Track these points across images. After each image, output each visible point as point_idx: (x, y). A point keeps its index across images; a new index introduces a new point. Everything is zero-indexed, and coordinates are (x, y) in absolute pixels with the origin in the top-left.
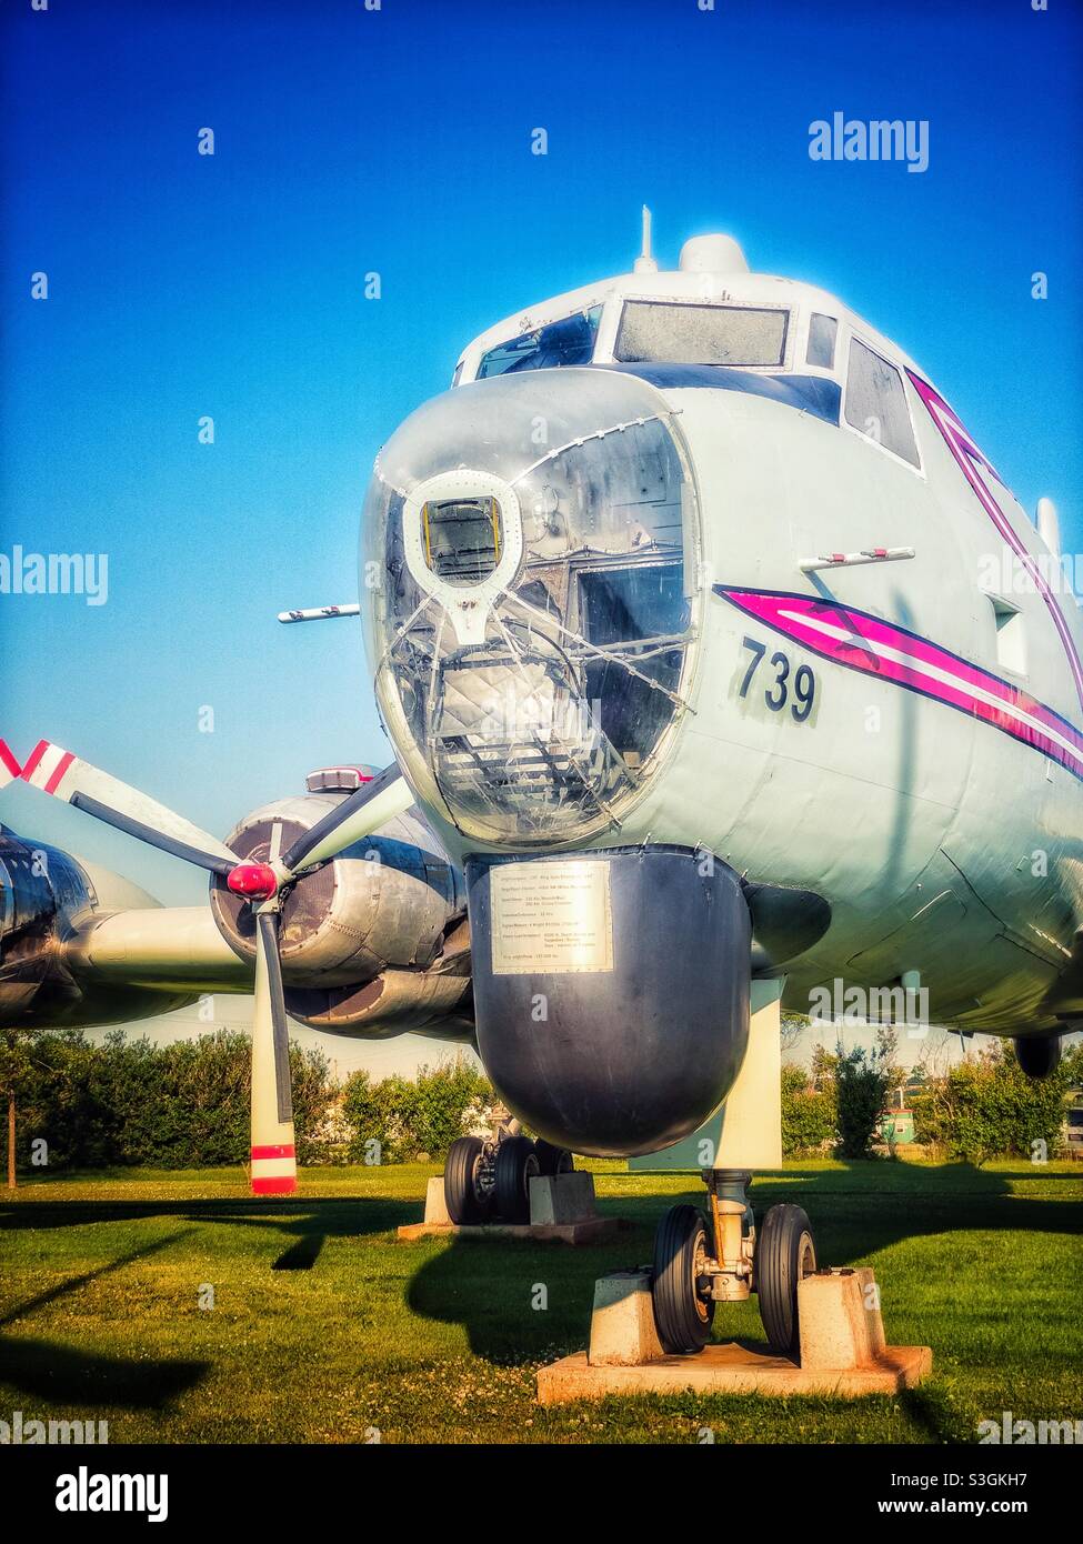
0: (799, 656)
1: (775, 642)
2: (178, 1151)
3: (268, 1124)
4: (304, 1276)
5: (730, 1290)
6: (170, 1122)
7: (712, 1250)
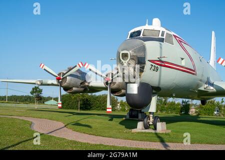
0: (156, 66)
1: (154, 65)
2: (99, 108)
3: (109, 105)
4: (112, 122)
5: (151, 123)
6: (98, 105)
7: (149, 119)
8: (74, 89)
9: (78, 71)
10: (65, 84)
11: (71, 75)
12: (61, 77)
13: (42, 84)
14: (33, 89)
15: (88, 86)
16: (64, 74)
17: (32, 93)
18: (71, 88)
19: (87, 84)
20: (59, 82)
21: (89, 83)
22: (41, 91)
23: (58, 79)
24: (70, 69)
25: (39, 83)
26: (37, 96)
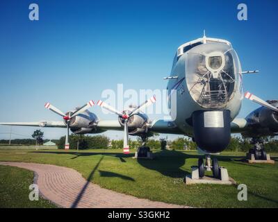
3: (125, 145)
8: (83, 129)
9: (86, 111)
10: (73, 124)
11: (80, 115)
12: (70, 117)
13: (46, 126)
14: (35, 132)
15: (96, 126)
16: (72, 114)
17: (33, 136)
18: (79, 128)
19: (95, 124)
20: (66, 122)
21: (97, 123)
22: (42, 134)
23: (66, 119)
24: (78, 109)
25: (42, 124)
26: (38, 138)
